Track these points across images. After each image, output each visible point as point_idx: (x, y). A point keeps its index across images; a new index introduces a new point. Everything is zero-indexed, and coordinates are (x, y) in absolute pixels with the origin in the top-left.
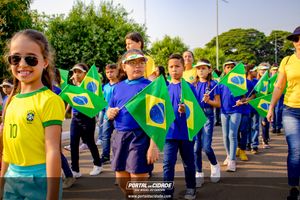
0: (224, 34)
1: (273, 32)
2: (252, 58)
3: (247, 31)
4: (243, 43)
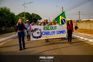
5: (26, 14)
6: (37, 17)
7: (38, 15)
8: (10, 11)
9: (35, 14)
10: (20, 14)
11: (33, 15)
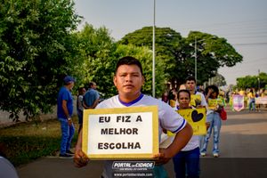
0: (138, 32)
2: (171, 62)
4: (160, 43)
5: (160, 34)
7: (224, 41)
11: (198, 38)
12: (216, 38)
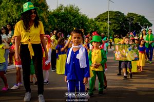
0: (104, 14)
1: (129, 14)
3: (116, 12)
4: (114, 19)
5: (114, 14)
6: (139, 20)
7: (143, 17)
8: (79, 11)
9: (135, 15)
10: (100, 16)
11: (131, 16)
12: (140, 16)
